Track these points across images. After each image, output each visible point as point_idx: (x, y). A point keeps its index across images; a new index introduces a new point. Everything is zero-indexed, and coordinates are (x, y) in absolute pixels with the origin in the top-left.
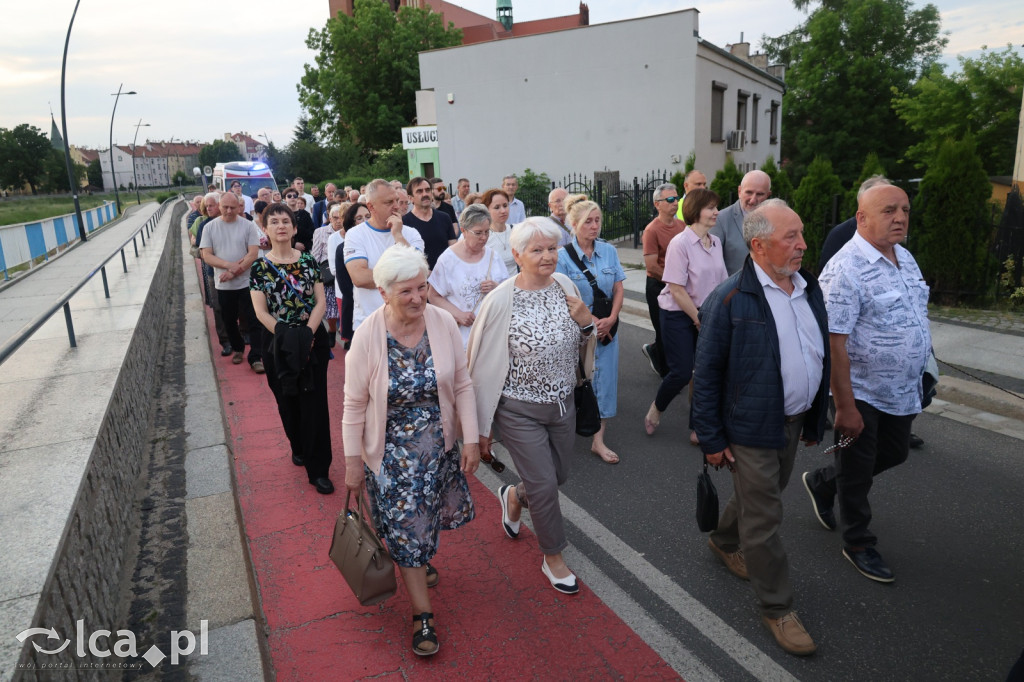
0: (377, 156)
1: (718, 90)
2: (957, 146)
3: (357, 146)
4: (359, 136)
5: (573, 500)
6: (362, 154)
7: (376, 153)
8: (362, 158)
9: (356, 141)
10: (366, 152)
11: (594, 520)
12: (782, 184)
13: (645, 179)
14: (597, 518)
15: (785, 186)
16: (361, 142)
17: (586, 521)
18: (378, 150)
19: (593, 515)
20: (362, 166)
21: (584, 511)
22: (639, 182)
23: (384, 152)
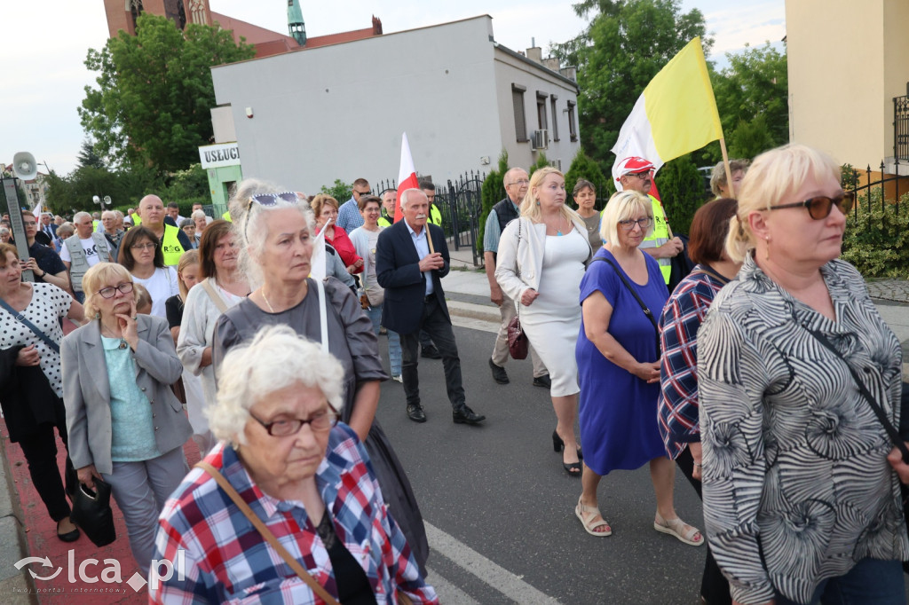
0: (173, 178)
1: (518, 92)
2: (750, 128)
3: (151, 169)
4: (152, 159)
5: (435, 525)
6: (157, 177)
7: (172, 175)
8: (157, 181)
9: (150, 163)
10: (161, 174)
11: (462, 544)
12: (594, 175)
13: (459, 180)
14: (464, 542)
15: (598, 177)
16: (155, 164)
17: (453, 547)
18: (174, 172)
19: (459, 539)
20: (157, 189)
21: (448, 536)
22: (454, 184)
23: (181, 173)
